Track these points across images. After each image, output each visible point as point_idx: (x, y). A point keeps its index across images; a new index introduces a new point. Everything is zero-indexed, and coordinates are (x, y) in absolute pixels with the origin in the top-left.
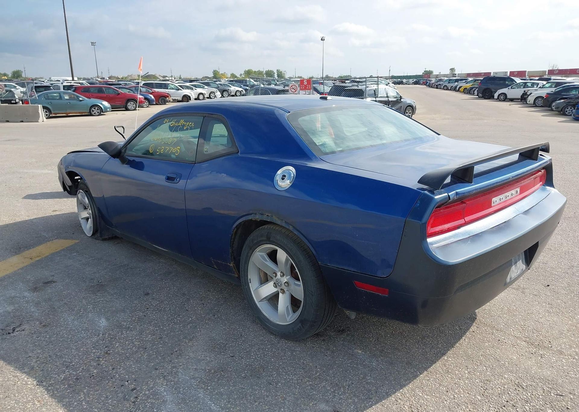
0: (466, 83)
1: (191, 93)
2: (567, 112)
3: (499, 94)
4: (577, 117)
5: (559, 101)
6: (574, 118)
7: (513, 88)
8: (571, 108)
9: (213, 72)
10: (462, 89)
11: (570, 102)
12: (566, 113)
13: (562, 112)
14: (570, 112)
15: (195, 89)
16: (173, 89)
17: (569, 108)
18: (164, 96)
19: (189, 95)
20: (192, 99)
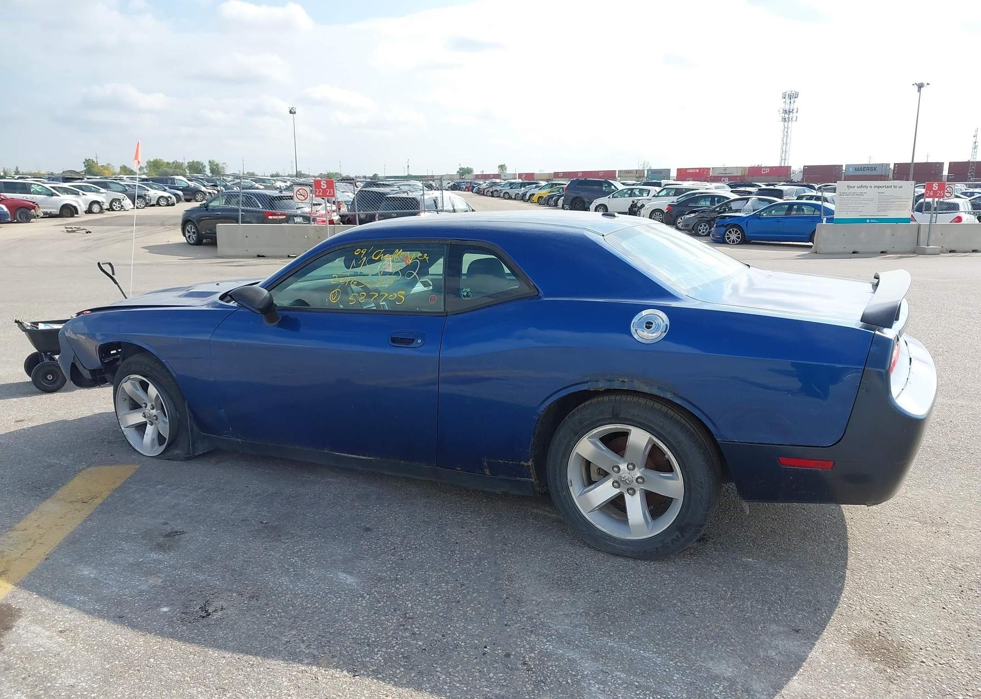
0: (540, 189)
1: (77, 202)
2: (700, 230)
3: (597, 206)
4: (718, 238)
5: (688, 216)
6: (713, 240)
7: (615, 197)
8: (705, 226)
9: (84, 163)
10: (535, 198)
11: (703, 217)
12: (700, 233)
13: (693, 232)
14: (704, 230)
15: (84, 194)
16: (39, 193)
17: (703, 226)
18: (25, 206)
19: (75, 204)
20: (79, 212)
